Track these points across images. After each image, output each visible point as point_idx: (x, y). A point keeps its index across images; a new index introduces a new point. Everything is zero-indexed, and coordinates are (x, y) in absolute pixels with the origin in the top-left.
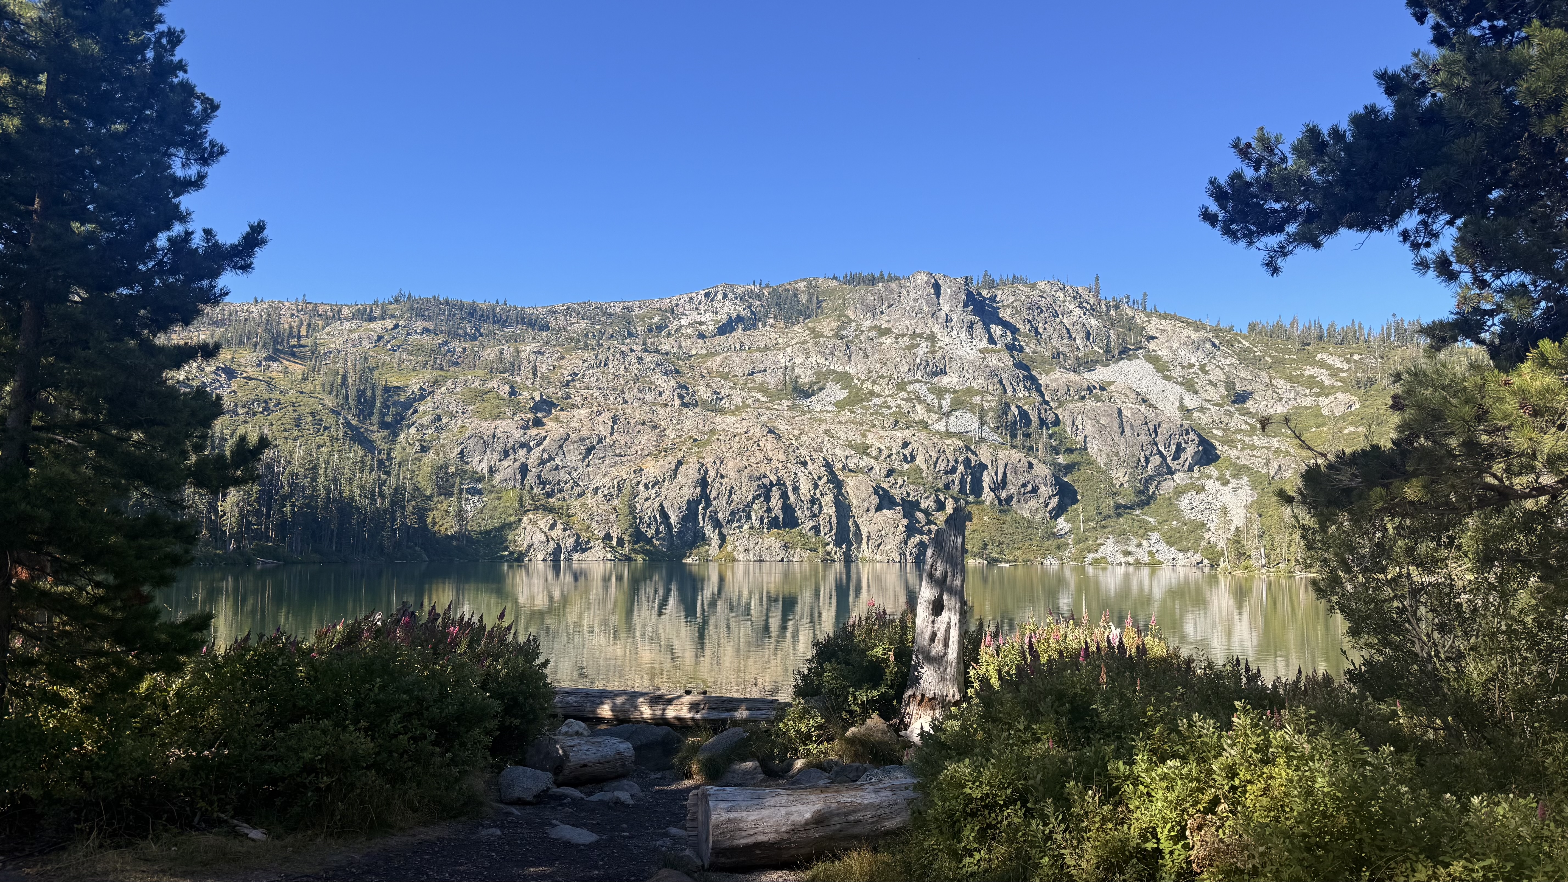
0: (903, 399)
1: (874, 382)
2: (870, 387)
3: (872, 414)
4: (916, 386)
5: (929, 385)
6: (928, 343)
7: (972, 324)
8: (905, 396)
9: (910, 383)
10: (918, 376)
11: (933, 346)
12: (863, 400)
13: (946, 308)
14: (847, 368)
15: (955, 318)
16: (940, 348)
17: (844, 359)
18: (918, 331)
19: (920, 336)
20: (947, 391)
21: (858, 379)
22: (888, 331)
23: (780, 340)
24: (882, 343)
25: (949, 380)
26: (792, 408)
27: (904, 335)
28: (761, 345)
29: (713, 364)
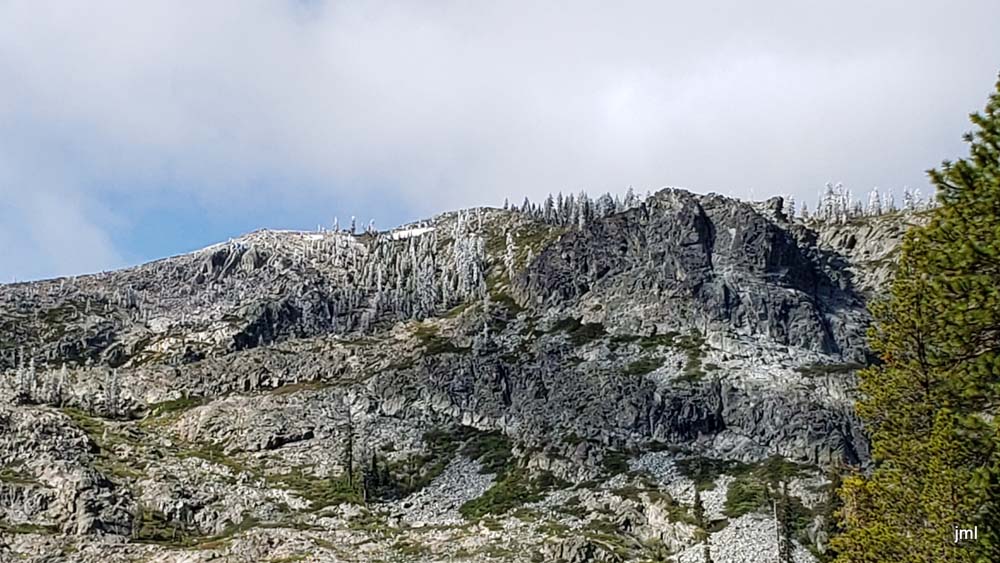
0: (616, 492)
1: (553, 455)
2: (543, 463)
3: (541, 530)
4: (650, 459)
5: (680, 457)
6: (683, 357)
7: (786, 306)
8: (622, 485)
9: (638, 454)
10: (658, 436)
11: (694, 363)
12: (525, 498)
13: (726, 273)
14: (501, 422)
15: (746, 294)
16: (711, 367)
17: (493, 400)
18: (663, 329)
19: (667, 340)
20: (722, 467)
21: (521, 447)
22: (596, 330)
23: (353, 362)
24: (578, 360)
25: (728, 442)
26: (360, 523)
27: (628, 339)
28: (310, 373)
29: (191, 423)
